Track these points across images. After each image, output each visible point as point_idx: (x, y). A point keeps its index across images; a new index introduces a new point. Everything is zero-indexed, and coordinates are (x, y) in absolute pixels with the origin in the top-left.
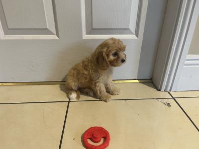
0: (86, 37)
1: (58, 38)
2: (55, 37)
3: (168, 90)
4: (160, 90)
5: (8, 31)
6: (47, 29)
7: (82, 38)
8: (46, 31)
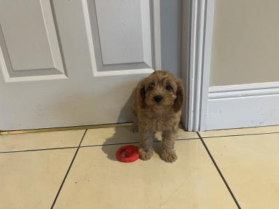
0: (97, 74)
1: (66, 77)
2: (63, 76)
3: (197, 130)
4: (187, 131)
5: (13, 73)
6: (54, 68)
7: (92, 75)
8: (53, 71)
